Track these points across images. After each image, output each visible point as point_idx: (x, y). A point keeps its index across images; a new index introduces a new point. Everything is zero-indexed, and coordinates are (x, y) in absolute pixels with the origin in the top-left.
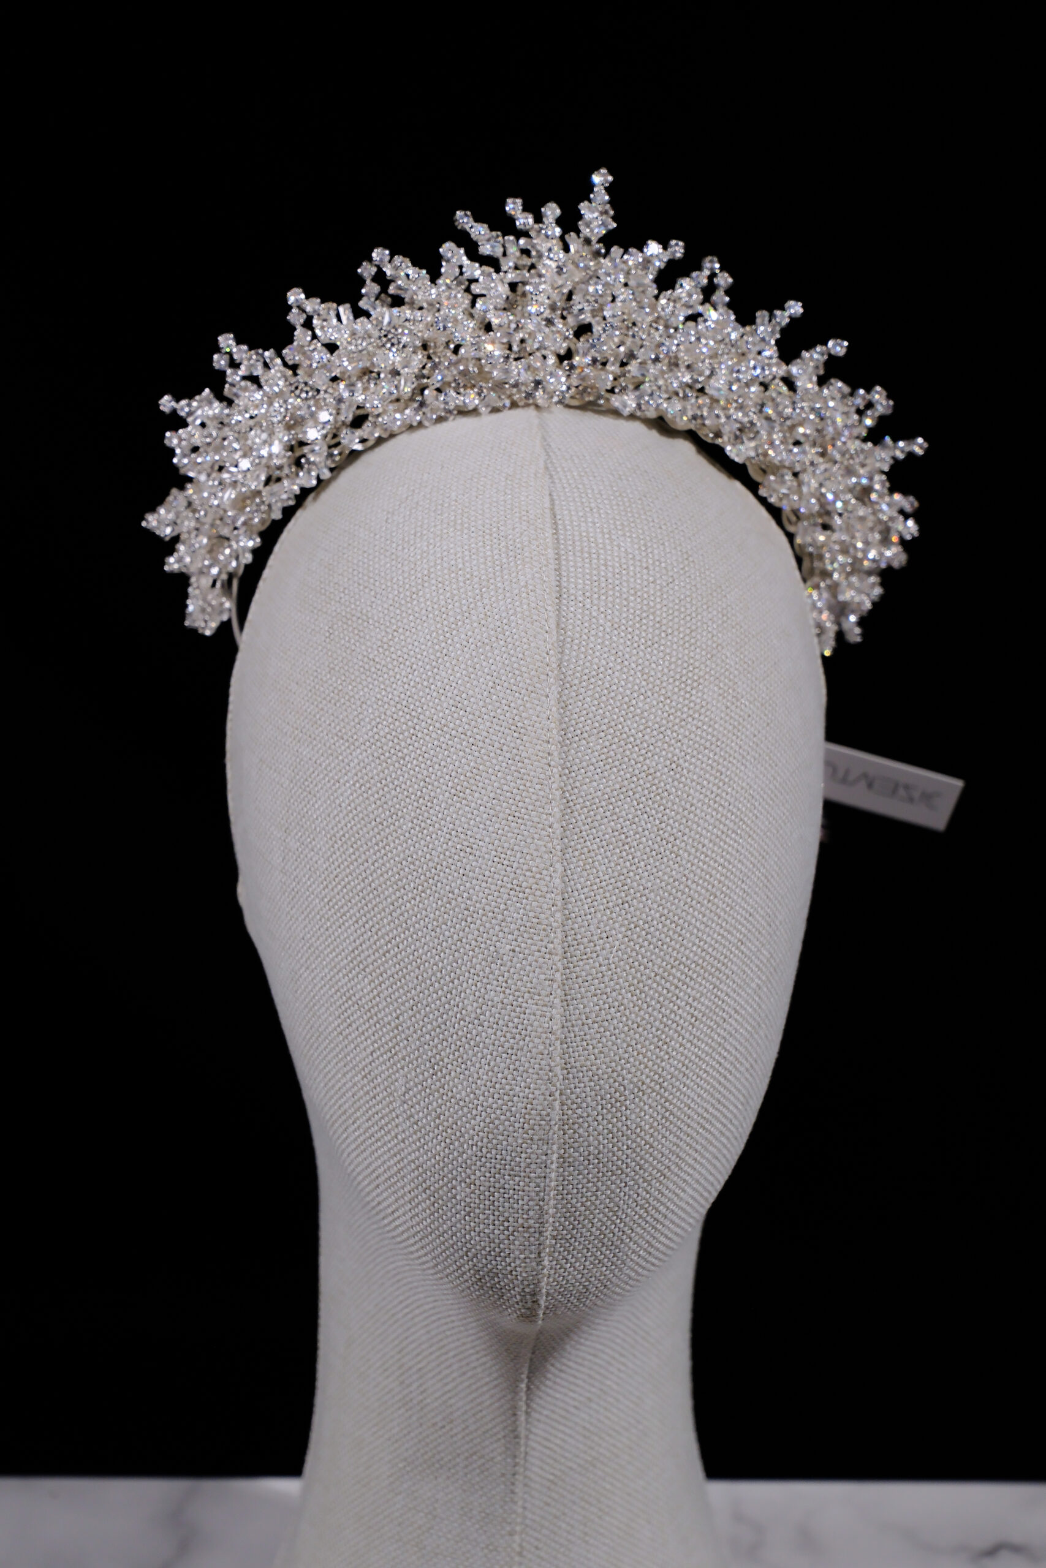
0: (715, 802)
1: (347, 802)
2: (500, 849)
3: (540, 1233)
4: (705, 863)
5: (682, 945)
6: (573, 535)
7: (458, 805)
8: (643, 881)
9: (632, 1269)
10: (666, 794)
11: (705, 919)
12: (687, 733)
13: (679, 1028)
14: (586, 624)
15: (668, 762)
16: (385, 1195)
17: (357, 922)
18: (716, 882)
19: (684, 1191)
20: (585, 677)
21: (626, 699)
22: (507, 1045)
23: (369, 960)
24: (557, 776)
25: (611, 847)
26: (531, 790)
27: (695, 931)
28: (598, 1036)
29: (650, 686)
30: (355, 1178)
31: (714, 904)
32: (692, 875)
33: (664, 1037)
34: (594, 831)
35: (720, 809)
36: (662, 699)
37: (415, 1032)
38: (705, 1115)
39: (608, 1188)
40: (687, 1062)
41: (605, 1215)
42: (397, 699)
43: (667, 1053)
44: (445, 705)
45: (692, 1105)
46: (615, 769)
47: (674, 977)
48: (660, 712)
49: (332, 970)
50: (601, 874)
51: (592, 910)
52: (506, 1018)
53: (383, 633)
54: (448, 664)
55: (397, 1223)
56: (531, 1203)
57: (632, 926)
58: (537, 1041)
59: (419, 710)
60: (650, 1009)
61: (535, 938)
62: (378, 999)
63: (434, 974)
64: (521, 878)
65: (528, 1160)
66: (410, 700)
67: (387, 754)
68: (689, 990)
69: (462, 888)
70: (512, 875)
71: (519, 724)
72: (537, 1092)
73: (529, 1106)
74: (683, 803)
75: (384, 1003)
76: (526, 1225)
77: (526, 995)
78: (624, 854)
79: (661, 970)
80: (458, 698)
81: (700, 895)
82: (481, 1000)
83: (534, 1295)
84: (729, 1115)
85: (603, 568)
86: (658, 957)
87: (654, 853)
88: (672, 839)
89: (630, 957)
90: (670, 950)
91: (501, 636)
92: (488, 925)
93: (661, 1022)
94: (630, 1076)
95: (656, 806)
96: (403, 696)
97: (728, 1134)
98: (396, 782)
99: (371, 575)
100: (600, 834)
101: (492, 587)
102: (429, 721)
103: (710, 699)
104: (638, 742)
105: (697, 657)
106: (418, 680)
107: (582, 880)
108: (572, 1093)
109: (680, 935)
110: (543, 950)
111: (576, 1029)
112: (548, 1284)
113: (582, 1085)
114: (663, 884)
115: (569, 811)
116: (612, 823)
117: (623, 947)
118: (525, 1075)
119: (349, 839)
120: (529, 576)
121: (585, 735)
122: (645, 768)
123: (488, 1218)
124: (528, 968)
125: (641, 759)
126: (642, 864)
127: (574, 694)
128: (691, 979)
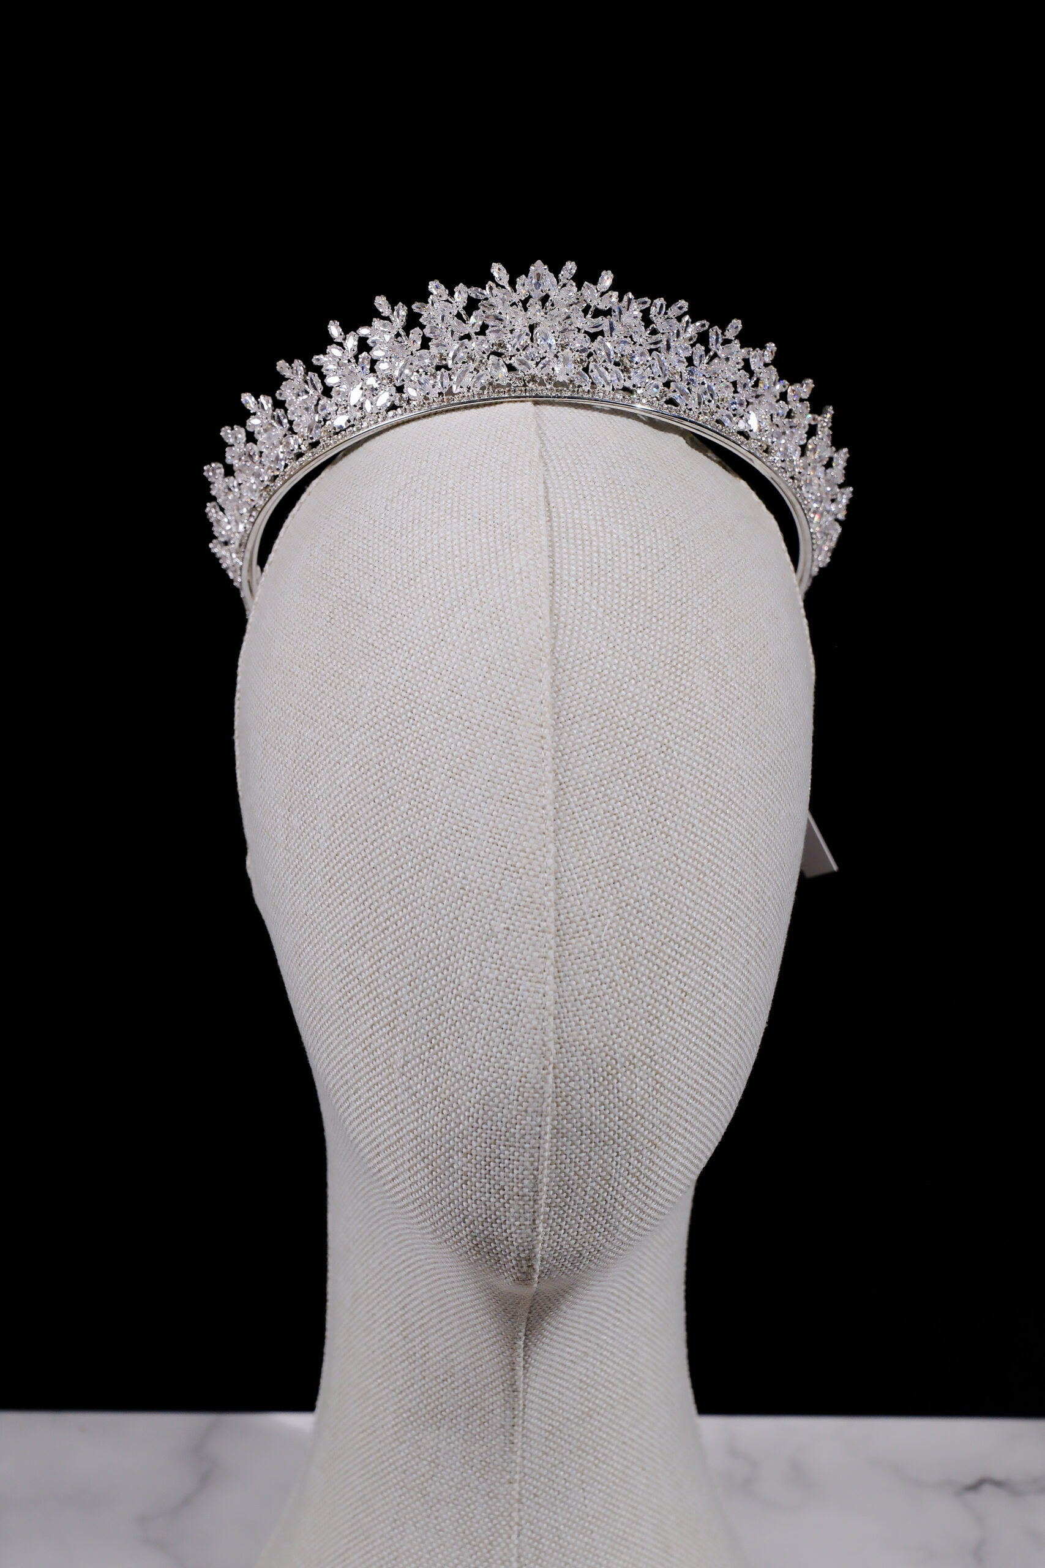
0: (705, 783)
1: (347, 782)
2: (494, 830)
3: (535, 1201)
4: (694, 843)
5: (672, 923)
6: (567, 523)
7: (454, 787)
8: (634, 861)
9: (625, 1235)
10: (656, 775)
11: (695, 897)
12: (677, 716)
13: (669, 1003)
14: (579, 610)
15: (659, 745)
16: (385, 1162)
17: (357, 899)
18: (705, 861)
19: (674, 1159)
20: (578, 662)
21: (618, 683)
22: (501, 1020)
23: (369, 936)
24: (550, 759)
25: (603, 828)
26: (525, 772)
27: (685, 909)
28: (591, 1011)
29: (642, 670)
30: (357, 1145)
31: (703, 882)
32: (682, 855)
33: (654, 1012)
34: (586, 812)
35: (710, 790)
36: (653, 683)
37: (413, 1007)
38: (695, 1086)
39: (601, 1158)
40: (677, 1036)
41: (598, 1184)
42: (395, 683)
43: (658, 1027)
44: (441, 689)
45: (682, 1077)
46: (606, 752)
47: (665, 954)
48: (650, 696)
49: (333, 945)
50: (592, 854)
51: (585, 889)
52: (501, 994)
53: (382, 619)
54: (444, 649)
55: (397, 1189)
56: (525, 1172)
57: (624, 904)
58: (530, 1016)
59: (417, 694)
60: (641, 985)
61: (529, 916)
62: (377, 974)
63: (431, 951)
64: (515, 859)
65: (523, 1132)
66: (408, 684)
67: (385, 737)
68: (679, 966)
69: (458, 868)
70: (506, 856)
71: (513, 708)
72: (531, 1066)
73: (523, 1080)
74: (673, 784)
75: (384, 979)
76: (521, 1193)
77: (520, 972)
78: (615, 834)
79: (652, 947)
80: (454, 683)
81: (689, 873)
82: (476, 977)
83: (529, 1259)
84: (718, 1085)
85: (595, 554)
86: (649, 934)
87: (645, 833)
88: (662, 819)
89: (621, 934)
90: (661, 927)
91: (495, 622)
92: (483, 904)
93: (652, 998)
94: (621, 1050)
95: (647, 787)
96: (400, 680)
97: (717, 1103)
98: (394, 764)
99: (371, 561)
100: (592, 815)
101: (487, 573)
102: (426, 705)
103: (699, 683)
104: (629, 725)
105: (688, 641)
106: (415, 664)
107: (574, 860)
108: (565, 1067)
109: (670, 913)
110: (537, 928)
111: (569, 1005)
112: (542, 1250)
113: (575, 1059)
114: (654, 863)
115: (562, 792)
116: (604, 805)
117: (614, 925)
118: (519, 1049)
119: (349, 818)
120: (523, 563)
121: (578, 718)
122: (636, 750)
123: (484, 1187)
124: (522, 946)
125: (632, 741)
126: (633, 844)
127: (566, 679)
128: (681, 955)
